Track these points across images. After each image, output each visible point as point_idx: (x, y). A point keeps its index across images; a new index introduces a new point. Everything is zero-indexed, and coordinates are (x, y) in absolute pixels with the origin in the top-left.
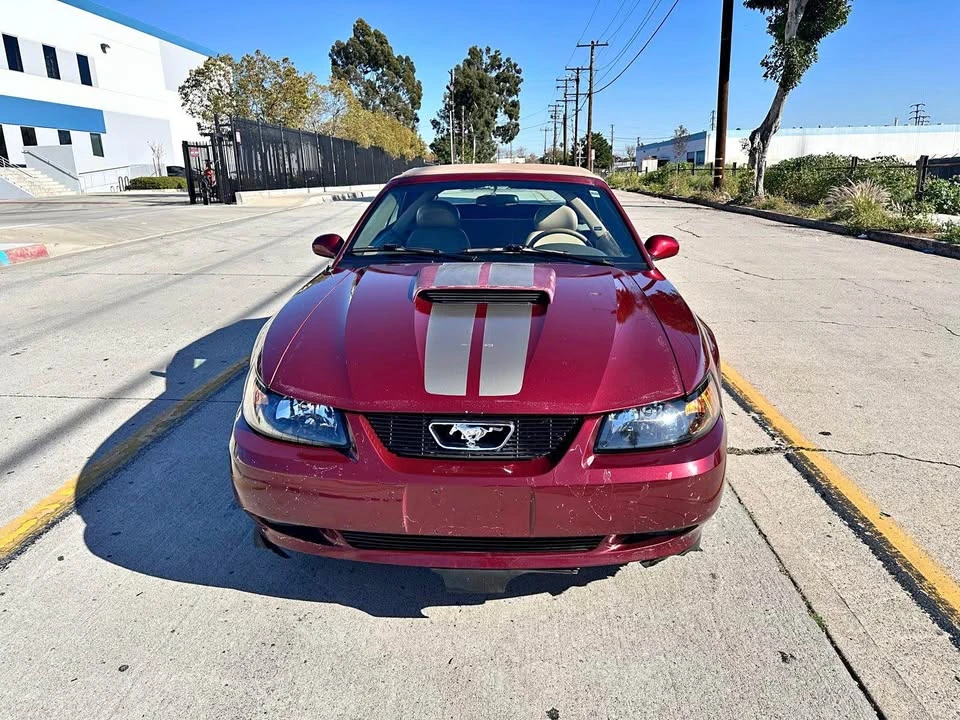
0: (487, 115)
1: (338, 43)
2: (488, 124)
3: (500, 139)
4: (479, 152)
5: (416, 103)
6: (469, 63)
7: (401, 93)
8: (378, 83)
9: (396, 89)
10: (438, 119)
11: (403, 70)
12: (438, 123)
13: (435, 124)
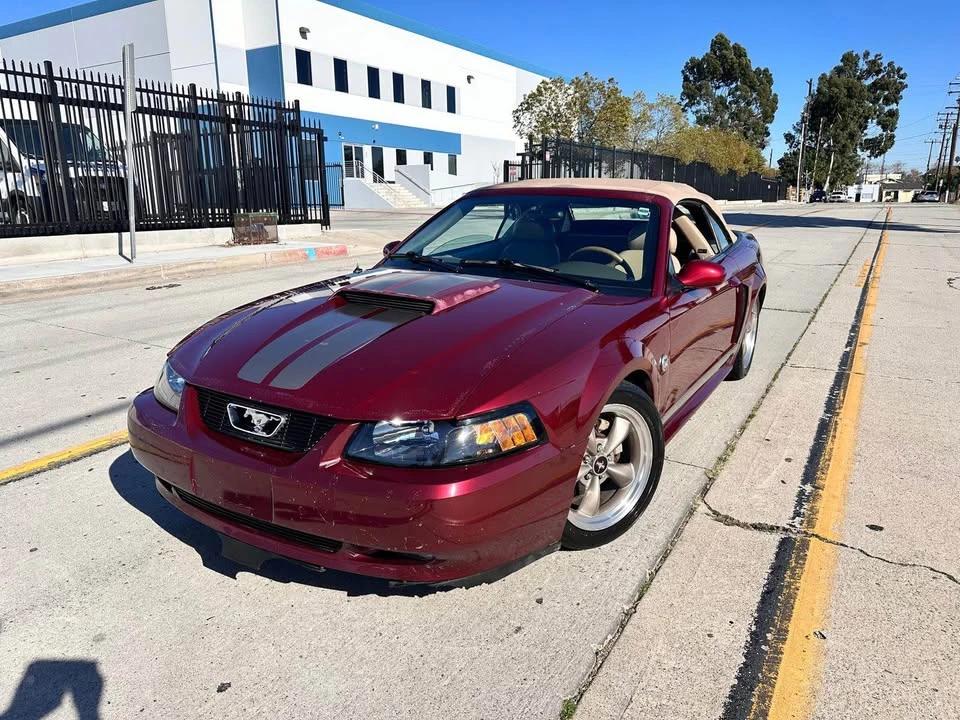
0: (853, 126)
1: (692, 60)
2: (852, 136)
3: (868, 152)
4: (838, 168)
5: (768, 116)
6: (839, 71)
7: (753, 107)
8: (729, 99)
9: (749, 104)
10: (793, 132)
11: (759, 85)
12: (793, 137)
13: (789, 138)
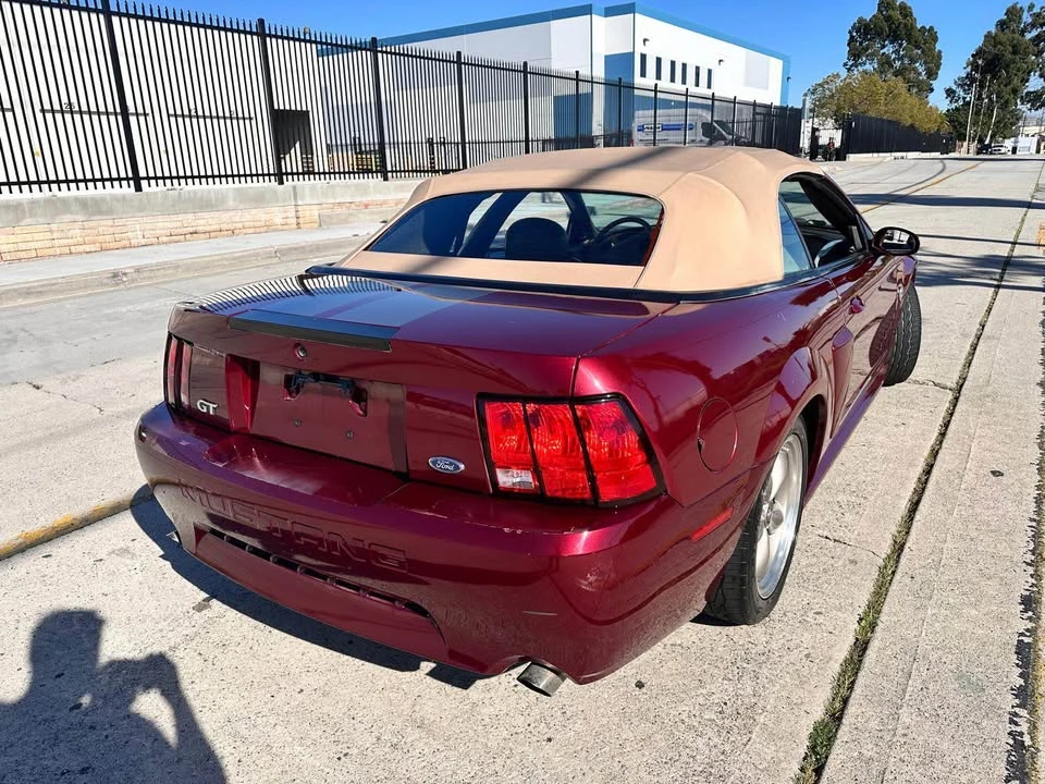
0: (1016, 81)
1: (861, 20)
2: (1015, 91)
3: (1029, 106)
4: (999, 122)
5: (932, 74)
6: (1002, 25)
7: (917, 65)
8: (893, 56)
9: (913, 61)
10: (954, 87)
11: (923, 44)
12: (954, 92)
13: (950, 93)
